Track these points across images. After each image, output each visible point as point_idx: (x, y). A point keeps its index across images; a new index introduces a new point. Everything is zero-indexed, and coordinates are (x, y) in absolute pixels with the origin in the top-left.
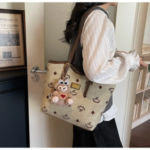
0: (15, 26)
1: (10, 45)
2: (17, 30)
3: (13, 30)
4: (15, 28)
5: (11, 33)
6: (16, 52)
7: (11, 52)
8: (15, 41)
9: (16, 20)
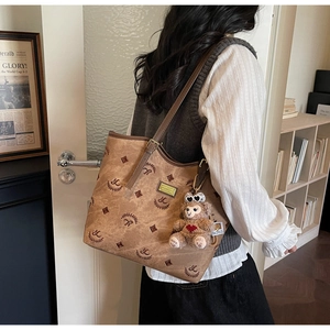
0: (19, 66)
1: (10, 108)
2: (25, 74)
3: (16, 74)
4: (20, 70)
5: (11, 81)
6: (23, 122)
7: (12, 122)
8: (20, 98)
9: (21, 54)
